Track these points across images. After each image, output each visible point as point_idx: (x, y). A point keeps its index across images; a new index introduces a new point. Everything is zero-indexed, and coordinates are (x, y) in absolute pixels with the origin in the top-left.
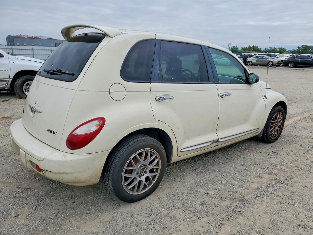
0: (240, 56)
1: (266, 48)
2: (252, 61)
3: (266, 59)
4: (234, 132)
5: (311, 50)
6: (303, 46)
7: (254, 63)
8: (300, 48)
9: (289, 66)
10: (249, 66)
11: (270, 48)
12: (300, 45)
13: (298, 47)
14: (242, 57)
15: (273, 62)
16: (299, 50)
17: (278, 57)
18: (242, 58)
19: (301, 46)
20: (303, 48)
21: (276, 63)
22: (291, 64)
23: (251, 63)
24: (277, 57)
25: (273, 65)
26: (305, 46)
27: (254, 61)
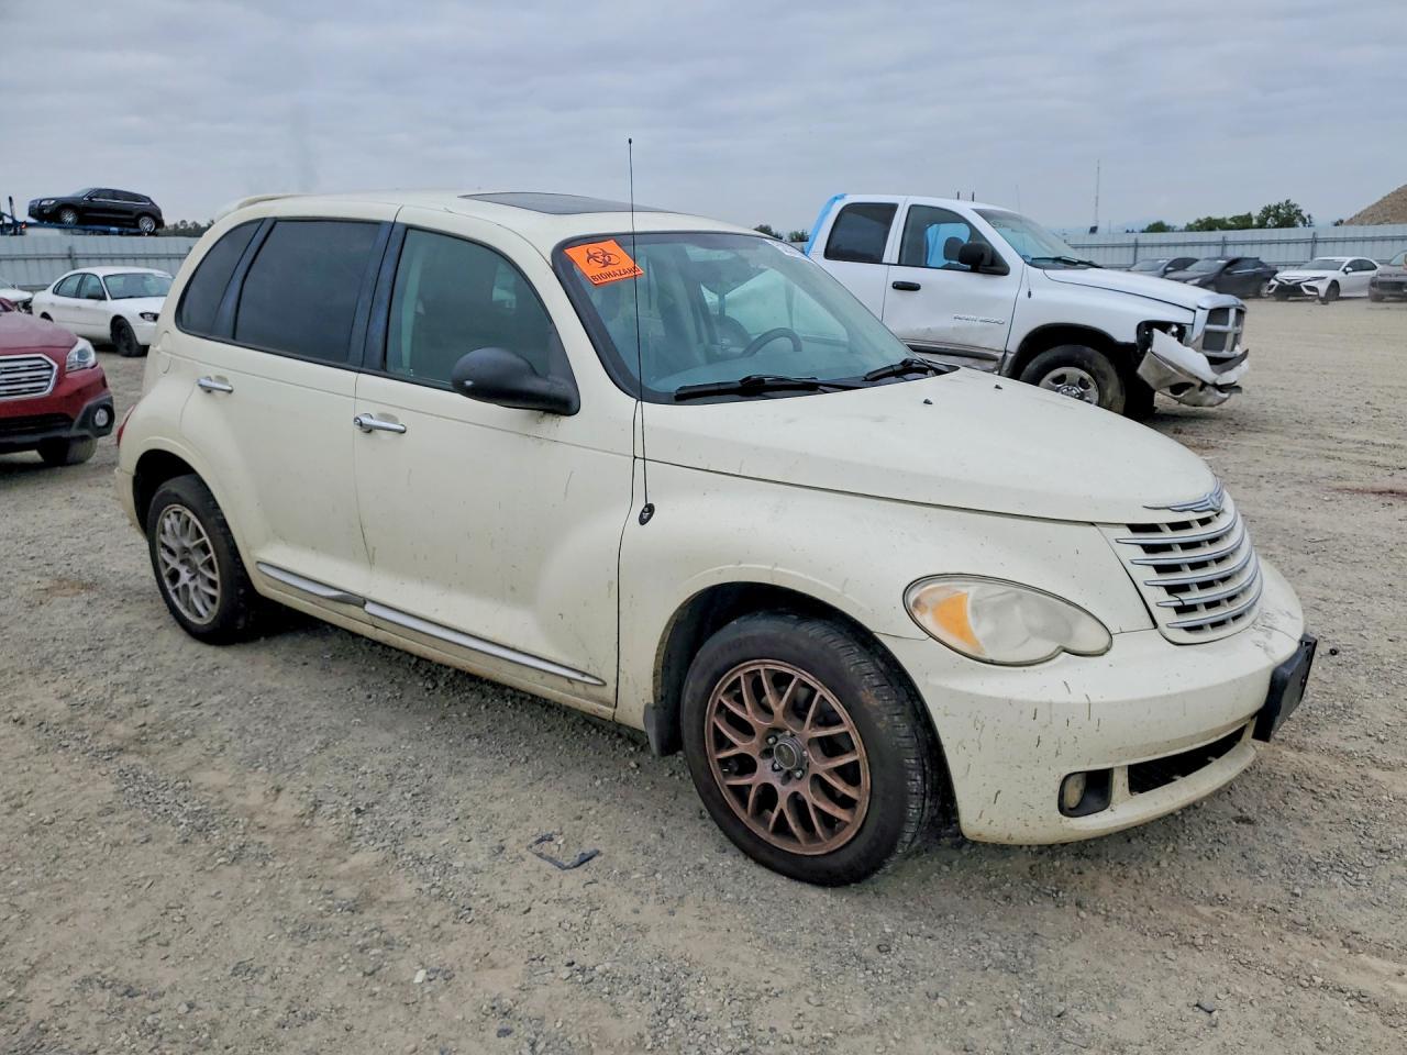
4: (437, 610)
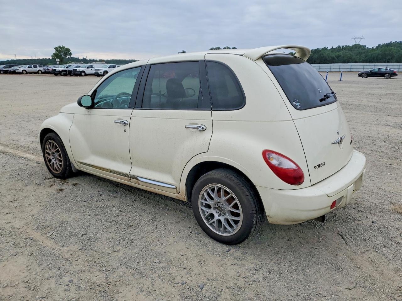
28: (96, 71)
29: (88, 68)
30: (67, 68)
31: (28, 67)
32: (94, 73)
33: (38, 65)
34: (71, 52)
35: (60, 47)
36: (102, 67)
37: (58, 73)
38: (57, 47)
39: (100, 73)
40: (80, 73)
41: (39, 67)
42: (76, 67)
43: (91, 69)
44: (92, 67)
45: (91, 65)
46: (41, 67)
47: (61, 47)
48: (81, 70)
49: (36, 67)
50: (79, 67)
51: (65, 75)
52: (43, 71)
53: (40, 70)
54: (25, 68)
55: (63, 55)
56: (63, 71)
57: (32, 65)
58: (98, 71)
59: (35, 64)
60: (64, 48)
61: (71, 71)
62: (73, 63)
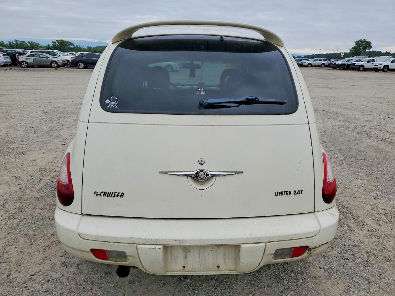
0: (4, 54)
1: (11, 42)
2: (26, 60)
3: (47, 58)
5: (69, 46)
6: (58, 41)
7: (30, 63)
8: (56, 43)
9: (79, 66)
10: (23, 67)
11: (16, 41)
12: (55, 39)
13: (53, 42)
14: (8, 55)
15: (58, 62)
16: (56, 46)
17: (60, 56)
18: (8, 57)
19: (56, 41)
20: (60, 44)
21: (61, 63)
22: (81, 65)
23: (25, 64)
24: (58, 55)
25: (58, 66)
26: (60, 40)
27: (30, 61)
28: (374, 65)
29: (368, 62)
30: (347, 62)
31: (314, 61)
32: (372, 68)
33: (323, 59)
34: (372, 46)
35: (361, 41)
36: (384, 61)
37: (337, 66)
38: (358, 40)
39: (379, 68)
40: (358, 67)
41: (324, 60)
42: (356, 61)
43: (371, 63)
44: (374, 61)
45: (373, 58)
46: (326, 60)
47: (363, 40)
48: (360, 64)
49: (321, 60)
50: (360, 60)
51: (343, 69)
52: (326, 64)
53: (324, 64)
54: (311, 61)
55: (362, 49)
56: (342, 64)
57: (318, 59)
58: (377, 65)
59: (321, 58)
60: (365, 41)
61: (350, 65)
62: (356, 56)
